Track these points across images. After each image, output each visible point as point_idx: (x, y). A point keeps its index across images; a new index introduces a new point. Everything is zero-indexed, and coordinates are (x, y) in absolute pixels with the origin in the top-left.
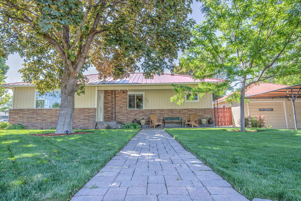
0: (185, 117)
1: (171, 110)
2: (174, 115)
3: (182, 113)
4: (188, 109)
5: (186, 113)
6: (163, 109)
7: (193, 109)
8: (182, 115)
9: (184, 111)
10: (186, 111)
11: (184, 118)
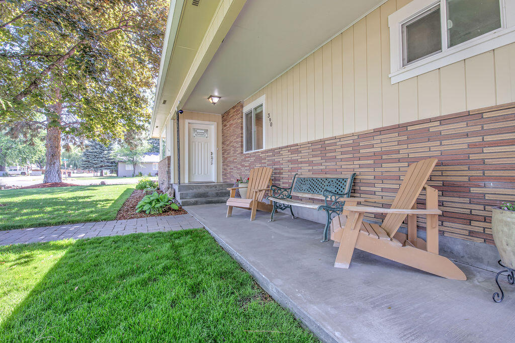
0: (383, 180)
1: (322, 141)
2: (331, 165)
3: (367, 157)
4: (400, 128)
5: (388, 153)
6: (297, 145)
7: (443, 120)
8: (368, 166)
9: (378, 138)
10: (390, 142)
11: (379, 187)
